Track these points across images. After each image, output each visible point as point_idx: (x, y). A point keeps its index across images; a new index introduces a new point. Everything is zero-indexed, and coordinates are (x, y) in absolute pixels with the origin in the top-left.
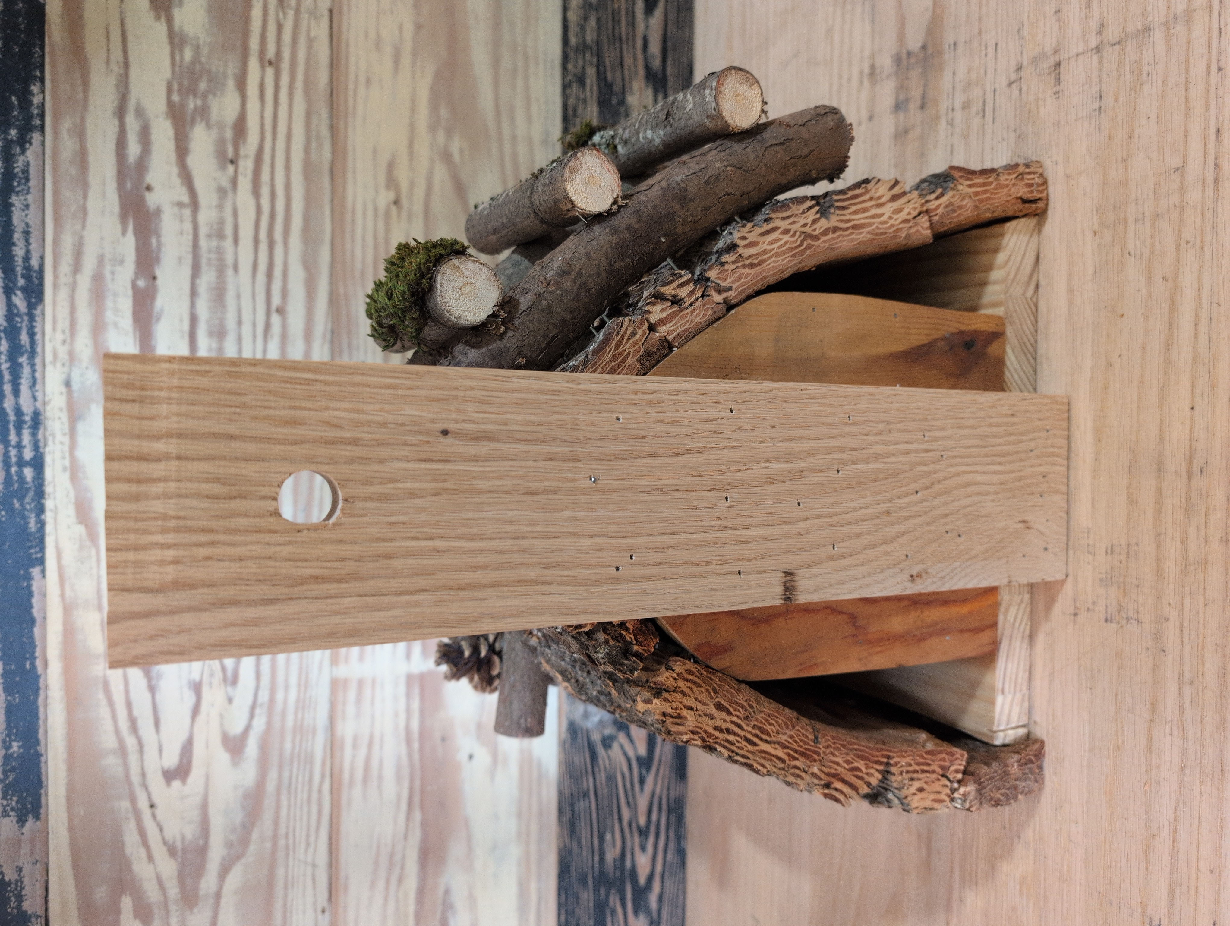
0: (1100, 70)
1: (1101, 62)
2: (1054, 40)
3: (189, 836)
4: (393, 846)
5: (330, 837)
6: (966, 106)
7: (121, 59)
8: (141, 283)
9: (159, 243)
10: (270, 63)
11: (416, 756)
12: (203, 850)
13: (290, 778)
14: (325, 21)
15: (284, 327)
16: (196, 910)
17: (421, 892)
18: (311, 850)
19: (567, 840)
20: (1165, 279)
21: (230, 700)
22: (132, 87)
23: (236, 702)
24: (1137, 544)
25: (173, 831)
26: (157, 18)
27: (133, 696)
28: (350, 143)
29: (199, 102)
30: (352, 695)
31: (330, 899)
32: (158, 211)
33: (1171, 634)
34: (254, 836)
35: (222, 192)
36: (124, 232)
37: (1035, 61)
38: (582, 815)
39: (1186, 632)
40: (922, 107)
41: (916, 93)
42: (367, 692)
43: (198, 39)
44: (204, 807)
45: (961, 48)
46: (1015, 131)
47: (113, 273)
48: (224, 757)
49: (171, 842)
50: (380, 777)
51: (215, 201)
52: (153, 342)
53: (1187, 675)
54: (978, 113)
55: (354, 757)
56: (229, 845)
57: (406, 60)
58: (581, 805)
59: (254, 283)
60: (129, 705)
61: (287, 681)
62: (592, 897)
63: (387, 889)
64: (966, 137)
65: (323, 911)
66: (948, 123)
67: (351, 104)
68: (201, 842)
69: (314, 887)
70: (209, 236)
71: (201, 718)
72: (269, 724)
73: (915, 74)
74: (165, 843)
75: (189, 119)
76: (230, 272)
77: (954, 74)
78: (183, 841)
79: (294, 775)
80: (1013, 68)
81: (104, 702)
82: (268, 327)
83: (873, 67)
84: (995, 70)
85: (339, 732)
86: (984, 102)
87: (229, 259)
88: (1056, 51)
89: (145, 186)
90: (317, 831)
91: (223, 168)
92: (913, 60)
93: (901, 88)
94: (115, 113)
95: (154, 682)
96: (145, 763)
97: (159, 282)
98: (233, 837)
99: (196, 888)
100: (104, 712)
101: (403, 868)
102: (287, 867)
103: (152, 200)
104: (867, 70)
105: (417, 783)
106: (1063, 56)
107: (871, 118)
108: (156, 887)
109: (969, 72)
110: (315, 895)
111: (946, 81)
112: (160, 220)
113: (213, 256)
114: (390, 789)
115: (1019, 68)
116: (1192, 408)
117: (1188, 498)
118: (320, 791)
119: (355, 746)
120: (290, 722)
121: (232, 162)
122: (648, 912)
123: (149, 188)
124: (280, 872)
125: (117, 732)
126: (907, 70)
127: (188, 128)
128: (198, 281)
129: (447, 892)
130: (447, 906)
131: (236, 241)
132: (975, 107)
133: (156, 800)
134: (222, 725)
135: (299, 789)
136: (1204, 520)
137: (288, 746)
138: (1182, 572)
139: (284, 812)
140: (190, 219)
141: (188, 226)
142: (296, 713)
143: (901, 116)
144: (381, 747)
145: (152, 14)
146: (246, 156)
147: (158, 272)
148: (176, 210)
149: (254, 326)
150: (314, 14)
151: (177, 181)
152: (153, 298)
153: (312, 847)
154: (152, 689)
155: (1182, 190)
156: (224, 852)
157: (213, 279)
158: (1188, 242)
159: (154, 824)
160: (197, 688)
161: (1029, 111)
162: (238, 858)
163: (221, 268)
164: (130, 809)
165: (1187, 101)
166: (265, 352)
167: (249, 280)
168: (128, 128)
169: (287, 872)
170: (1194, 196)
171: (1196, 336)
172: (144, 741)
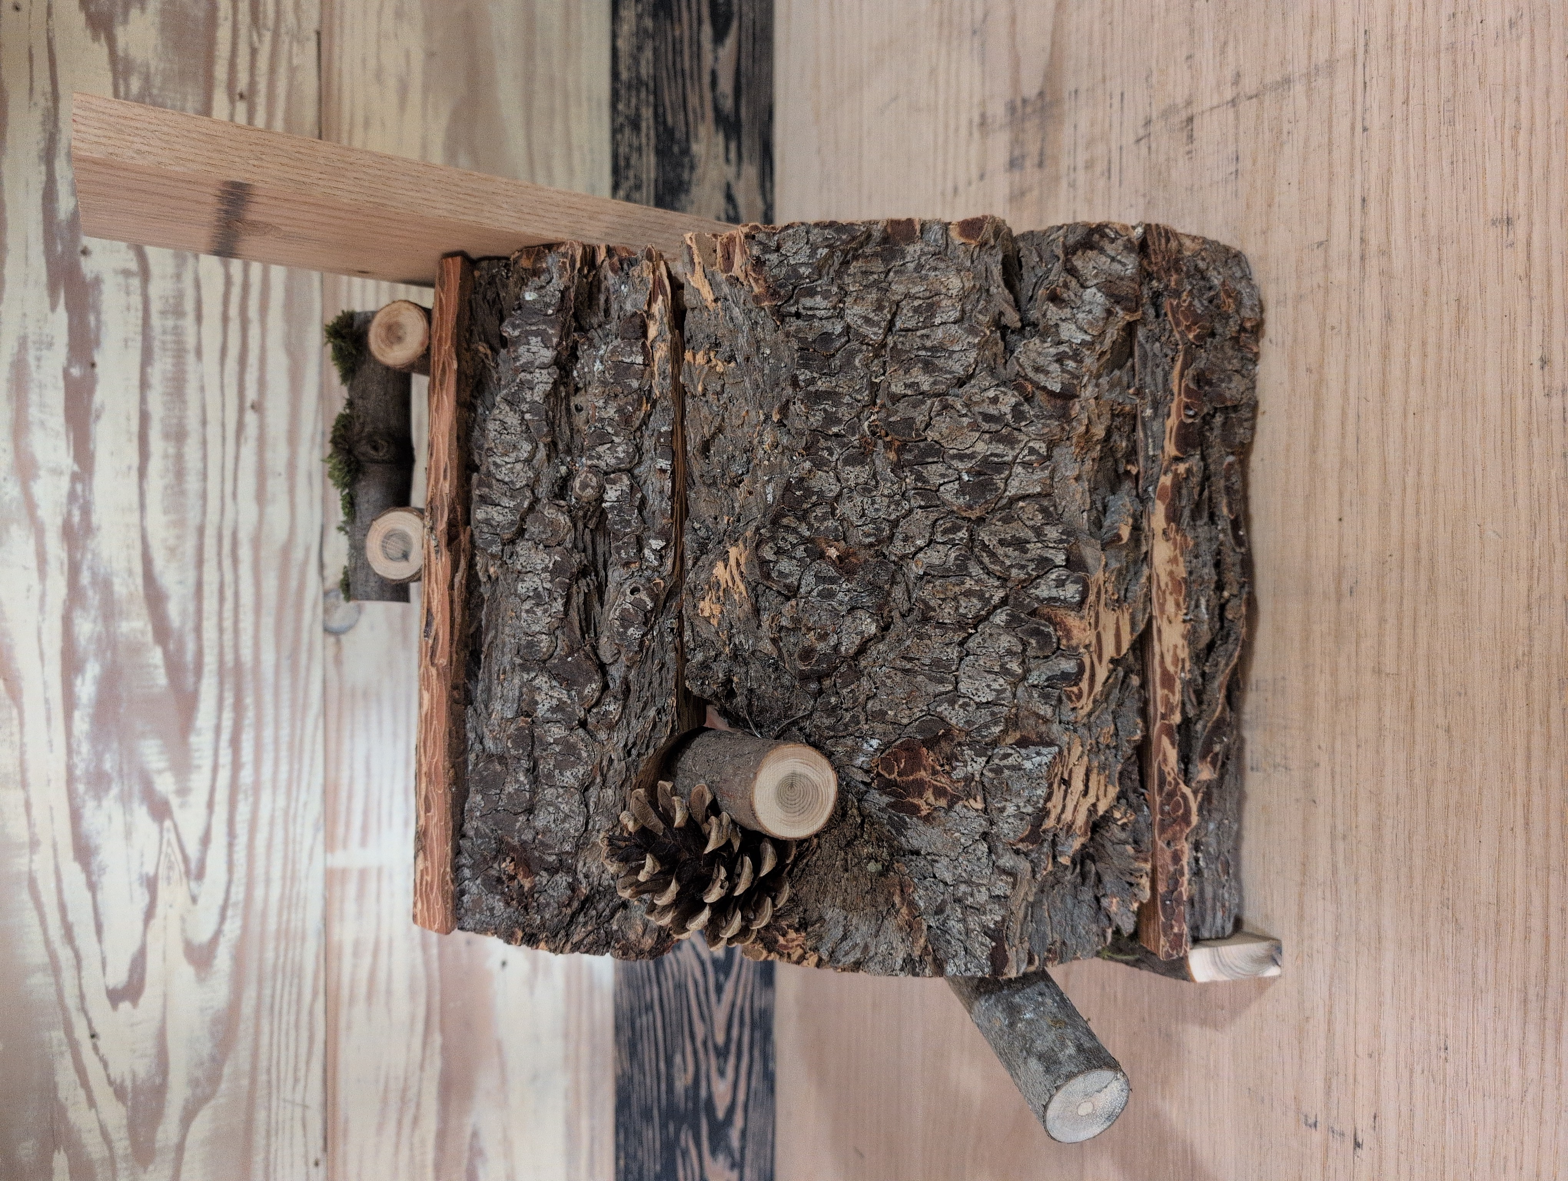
0: (1237, 127)
1: (1237, 118)
2: (1187, 91)
3: (142, 1073)
4: (406, 1079)
5: (325, 1071)
6: (1089, 165)
7: (48, 89)
8: (75, 372)
9: (98, 320)
10: (241, 96)
11: (435, 965)
12: (159, 1091)
13: (273, 996)
14: (312, 46)
15: (262, 427)
16: (151, 1168)
17: (442, 1136)
18: (300, 1086)
19: (626, 1065)
20: (1309, 370)
21: (194, 900)
22: (61, 125)
23: (201, 901)
24: (1284, 678)
25: (120, 1068)
26: (95, 38)
27: (67, 896)
30: (352, 889)
31: (325, 1148)
32: (97, 281)
33: (1321, 781)
34: (227, 1070)
35: (180, 257)
36: (53, 308)
37: (1166, 114)
38: (645, 1034)
39: (1338, 779)
40: (1040, 165)
41: (1033, 148)
42: (372, 885)
43: (148, 66)
44: (161, 1036)
45: (1083, 96)
46: (1144, 195)
47: (38, 359)
48: (187, 971)
49: (118, 1081)
50: (389, 992)
51: (170, 270)
52: (92, 447)
53: (1340, 828)
54: (1103, 174)
55: (355, 966)
56: (194, 1083)
57: (415, 96)
58: (644, 1020)
59: (222, 372)
60: (63, 908)
61: (267, 873)
62: (658, 1136)
63: (399, 1134)
64: (1090, 202)
65: (317, 1164)
66: (1069, 185)
68: (158, 1081)
69: (305, 1135)
70: (163, 313)
71: (156, 923)
72: (245, 928)
73: (1031, 125)
74: (111, 1082)
76: (191, 358)
77: (1075, 127)
78: (134, 1079)
79: (278, 992)
80: (1141, 122)
81: (30, 905)
82: (240, 426)
83: (983, 116)
84: (1121, 124)
85: (335, 937)
86: (1109, 162)
87: (190, 341)
88: (1189, 103)
89: (80, 248)
90: (308, 1062)
92: (1029, 110)
93: (1016, 141)
94: (40, 157)
95: (94, 878)
96: (83, 981)
97: (98, 370)
98: (199, 1073)
99: (152, 1140)
100: (31, 917)
101: (418, 1105)
102: (269, 1109)
103: (89, 267)
104: (977, 119)
105: (437, 998)
106: (1195, 109)
107: (982, 177)
108: (100, 1139)
109: (1092, 125)
110: (305, 1145)
111: (1066, 135)
112: (100, 292)
113: (169, 338)
114: (402, 1007)
115: (1148, 122)
116: (1340, 520)
117: (1338, 624)
118: (311, 1013)
119: (356, 954)
120: (272, 925)
122: (729, 1152)
123: (85, 252)
124: (261, 1116)
125: (47, 942)
126: (1023, 120)
128: (149, 370)
129: (475, 1135)
130: (476, 1152)
131: (199, 318)
132: (1100, 167)
133: (98, 1029)
134: (183, 930)
135: (285, 1011)
136: (1354, 648)
137: (270, 955)
138: (1332, 709)
139: (265, 1040)
140: (139, 291)
141: (136, 300)
142: (280, 915)
143: (1017, 175)
144: (390, 954)
145: (88, 33)
147: (97, 359)
148: (121, 279)
149: (223, 425)
150: (297, 38)
152: (91, 391)
153: (302, 1083)
154: (92, 887)
155: (1326, 267)
156: (187, 1092)
157: (169, 367)
158: (1333, 328)
159: (95, 1059)
160: (151, 884)
161: (1160, 173)
162: (206, 1099)
163: (180, 353)
164: (66, 1041)
165: (1330, 165)
166: (237, 458)
167: (217, 368)
168: (58, 176)
169: (269, 1117)
170: (1339, 275)
171: (1343, 436)
172: (83, 953)
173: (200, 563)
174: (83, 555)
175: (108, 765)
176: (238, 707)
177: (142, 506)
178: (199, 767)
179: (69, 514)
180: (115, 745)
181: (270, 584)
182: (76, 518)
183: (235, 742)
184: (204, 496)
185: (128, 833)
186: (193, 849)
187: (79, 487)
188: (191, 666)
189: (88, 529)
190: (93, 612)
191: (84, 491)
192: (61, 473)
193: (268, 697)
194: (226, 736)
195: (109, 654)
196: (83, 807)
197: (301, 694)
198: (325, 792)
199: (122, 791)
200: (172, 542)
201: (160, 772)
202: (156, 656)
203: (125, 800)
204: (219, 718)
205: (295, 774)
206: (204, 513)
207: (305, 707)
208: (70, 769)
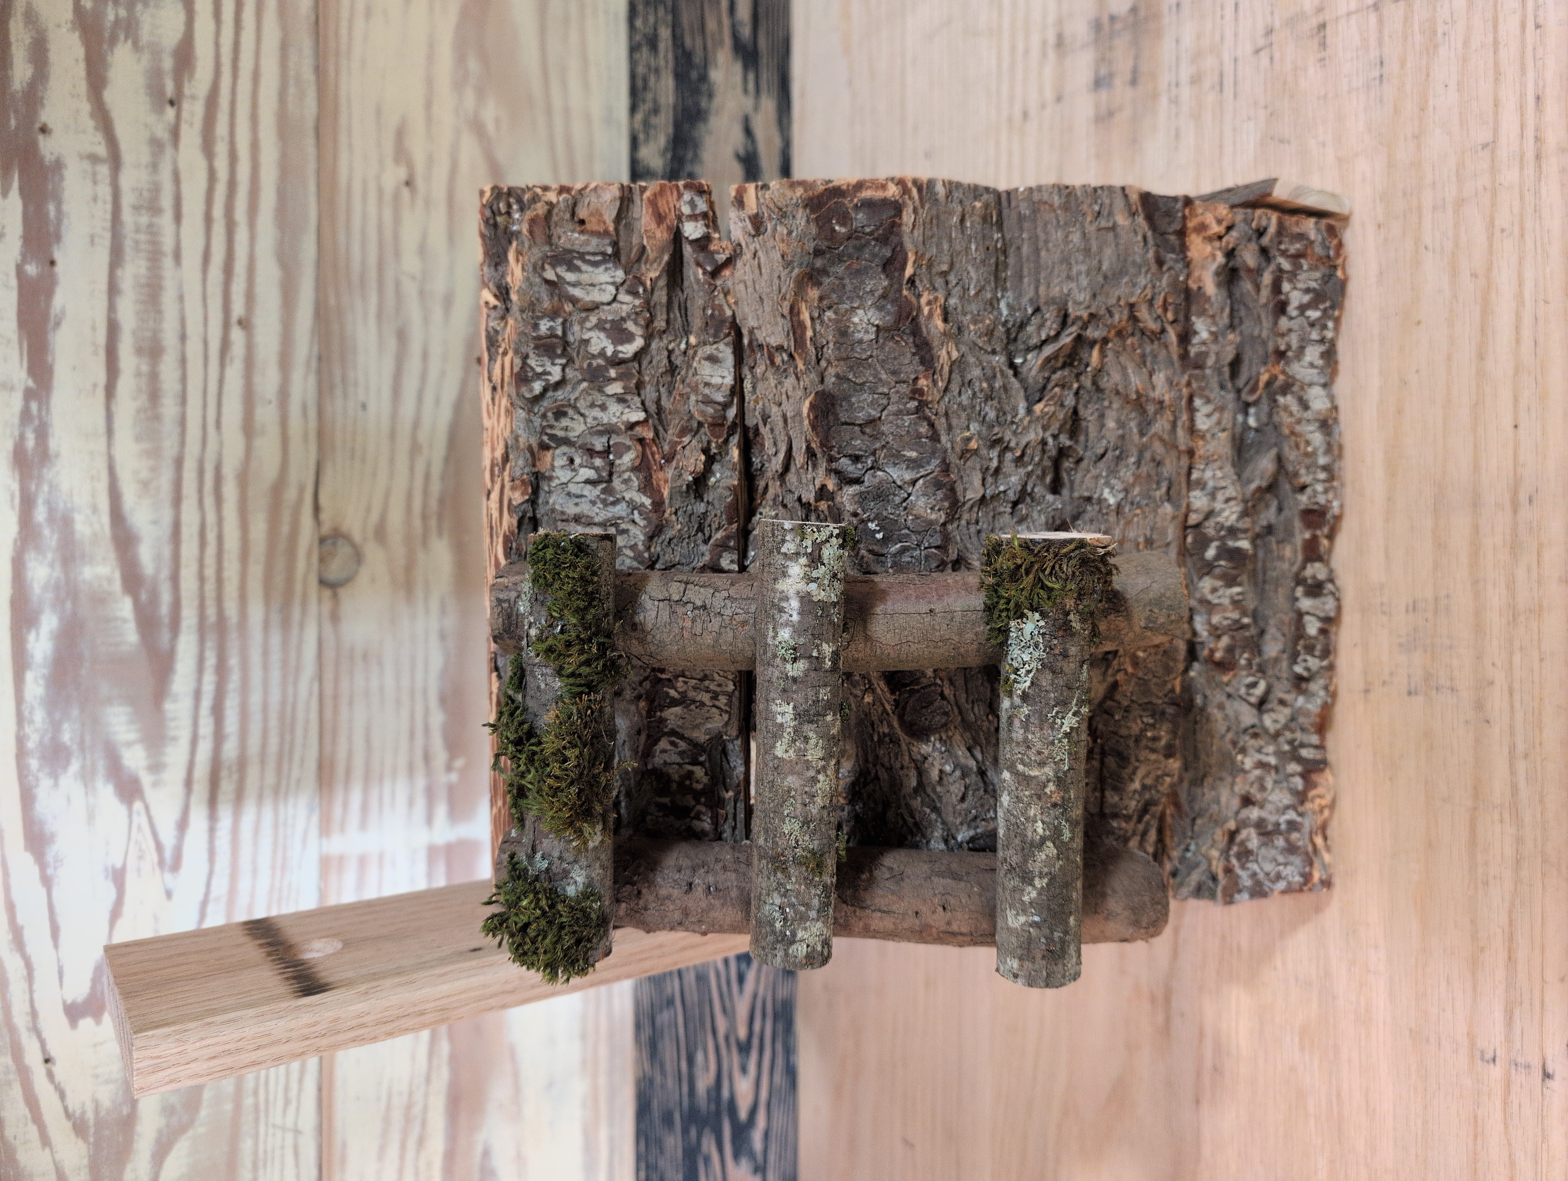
0: (1380, 31)
1: (1380, 21)
3: (106, 1102)
4: (410, 1095)
5: (320, 1089)
6: (1196, 80)
8: (31, 269)
9: (59, 211)
12: (128, 1122)
15: (250, 348)
17: (450, 1156)
18: (292, 1109)
19: (647, 1065)
20: (1474, 275)
21: (169, 894)
23: (177, 894)
24: (1448, 596)
25: (80, 1098)
27: (16, 894)
28: (343, 93)
29: (122, 13)
30: (349, 879)
32: (58, 165)
33: (1497, 700)
34: (207, 1094)
35: (156, 144)
36: (5, 192)
37: (1292, 22)
38: (666, 1031)
39: (1517, 697)
40: (1134, 82)
41: (1123, 65)
42: (372, 873)
45: (1186, 9)
46: (1266, 107)
49: (77, 1113)
51: (145, 158)
52: (50, 359)
53: (1521, 747)
54: (1213, 88)
56: (168, 1110)
58: (665, 1017)
59: (204, 280)
60: (11, 909)
61: (254, 862)
62: (680, 1143)
63: (402, 1158)
64: (1196, 117)
66: (1170, 100)
67: (344, 39)
68: (125, 1112)
69: (297, 1165)
70: (136, 208)
71: (124, 923)
73: (1122, 43)
74: (68, 1115)
75: (107, 35)
76: (168, 262)
77: (1177, 41)
78: (97, 1111)
80: (1260, 32)
82: (225, 345)
83: (1060, 36)
84: (1236, 35)
87: (168, 243)
88: (1320, 9)
89: (38, 126)
90: (301, 1081)
91: (158, 109)
92: (1118, 26)
93: (1102, 60)
95: (49, 871)
96: (35, 996)
97: (59, 269)
98: (174, 1099)
101: (424, 1124)
102: (256, 1136)
103: (48, 148)
104: (1052, 40)
106: (1328, 16)
107: (1059, 99)
109: (1199, 38)
110: (298, 1176)
111: (1167, 48)
112: (62, 178)
113: (142, 237)
115: (1269, 32)
116: (1516, 427)
117: (1515, 534)
121: (172, 103)
122: (752, 1155)
124: (247, 1145)
126: (1110, 38)
127: (105, 47)
128: (119, 273)
129: (486, 1153)
130: (487, 1173)
131: (178, 217)
132: (1210, 81)
133: (53, 1052)
136: (1535, 558)
138: (1509, 623)
140: (108, 180)
141: (105, 191)
143: (1104, 94)
146: (193, 97)
147: (57, 255)
148: (86, 165)
149: (206, 343)
151: (90, 124)
152: (49, 293)
153: (294, 1104)
154: (47, 882)
155: (1494, 169)
156: (161, 1122)
157: (143, 271)
158: (1503, 230)
159: (51, 1088)
160: (118, 877)
161: (1285, 83)
162: (182, 1129)
163: (155, 256)
164: (13, 1068)
165: (1496, 64)
166: (221, 381)
167: (197, 276)
168: (13, 39)
169: (256, 1144)
170: (1510, 176)
171: (1518, 341)
172: (35, 960)
173: (177, 500)
174: (38, 486)
175: (67, 736)
176: (221, 669)
177: (110, 431)
178: (175, 739)
179: (22, 437)
180: (75, 712)
181: (259, 528)
182: (31, 442)
183: (218, 711)
184: (182, 422)
185: (91, 817)
186: (168, 837)
187: (34, 406)
188: (166, 621)
189: (44, 455)
190: (50, 556)
191: (40, 410)
192: (12, 389)
193: (255, 657)
194: (206, 703)
195: (69, 605)
196: (37, 786)
197: (293, 655)
198: (320, 767)
199: (83, 767)
200: (145, 474)
201: (129, 744)
202: (125, 608)
203: (86, 777)
204: (199, 680)
205: (287, 747)
206: (182, 443)
207: (298, 669)
208: (20, 741)
